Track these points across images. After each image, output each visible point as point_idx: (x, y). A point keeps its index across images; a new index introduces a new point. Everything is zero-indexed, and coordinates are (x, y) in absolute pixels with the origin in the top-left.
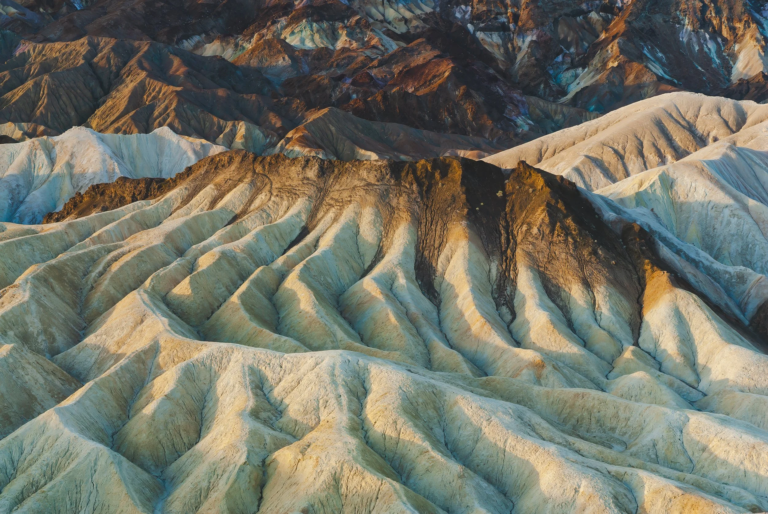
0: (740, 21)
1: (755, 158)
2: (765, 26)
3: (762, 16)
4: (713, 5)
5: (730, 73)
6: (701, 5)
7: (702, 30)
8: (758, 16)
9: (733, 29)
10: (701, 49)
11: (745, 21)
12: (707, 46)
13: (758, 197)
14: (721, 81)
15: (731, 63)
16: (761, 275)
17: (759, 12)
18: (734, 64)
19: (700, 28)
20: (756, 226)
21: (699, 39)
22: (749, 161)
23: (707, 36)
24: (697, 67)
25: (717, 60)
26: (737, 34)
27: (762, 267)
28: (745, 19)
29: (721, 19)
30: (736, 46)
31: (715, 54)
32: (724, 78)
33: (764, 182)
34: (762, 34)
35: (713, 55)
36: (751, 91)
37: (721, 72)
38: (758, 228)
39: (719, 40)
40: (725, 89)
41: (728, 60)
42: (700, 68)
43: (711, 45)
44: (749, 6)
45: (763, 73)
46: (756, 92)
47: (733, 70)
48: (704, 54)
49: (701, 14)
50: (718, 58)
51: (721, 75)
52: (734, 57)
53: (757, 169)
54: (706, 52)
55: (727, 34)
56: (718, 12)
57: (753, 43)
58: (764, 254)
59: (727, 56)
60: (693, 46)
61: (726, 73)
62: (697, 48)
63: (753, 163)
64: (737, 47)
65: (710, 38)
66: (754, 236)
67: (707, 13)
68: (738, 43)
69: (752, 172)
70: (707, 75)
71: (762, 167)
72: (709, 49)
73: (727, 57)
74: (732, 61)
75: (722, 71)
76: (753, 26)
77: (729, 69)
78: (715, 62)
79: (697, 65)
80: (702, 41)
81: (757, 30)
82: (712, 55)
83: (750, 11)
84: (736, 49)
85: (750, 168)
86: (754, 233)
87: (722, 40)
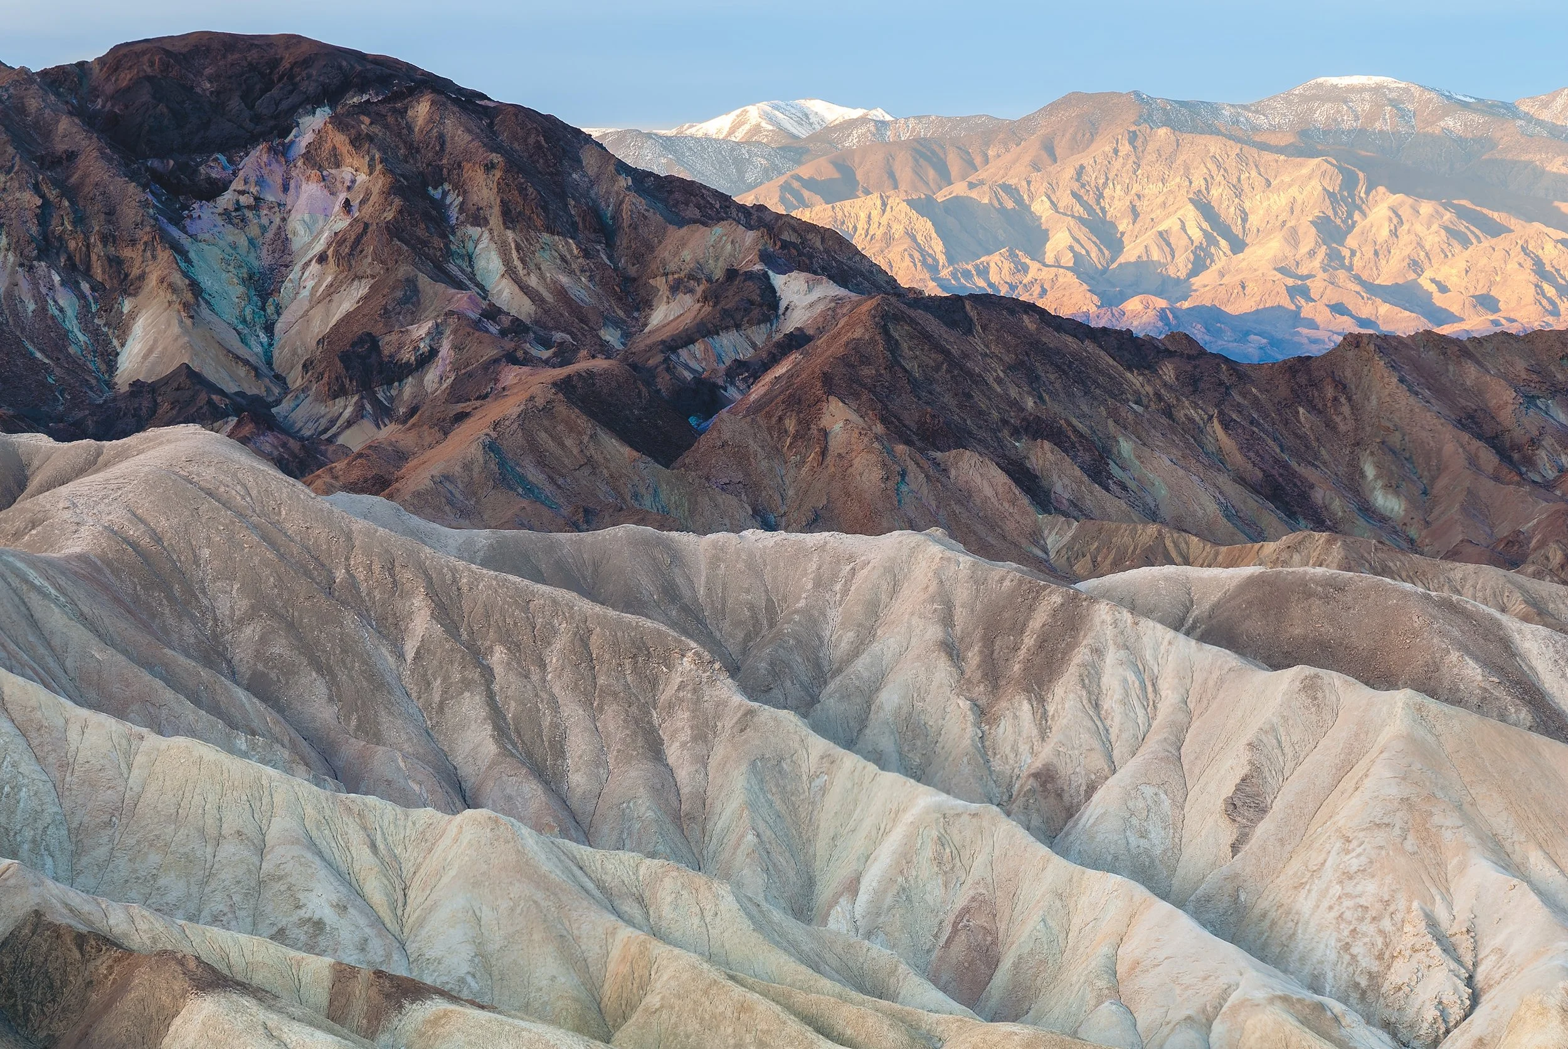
0: (133, 242)
1: (32, 574)
2: (192, 255)
3: (186, 233)
4: (67, 204)
5: (112, 367)
6: (39, 202)
7: (43, 264)
8: (175, 232)
9: (116, 263)
10: (42, 310)
11: (146, 243)
12: (55, 301)
13: (33, 670)
14: (91, 388)
15: (115, 342)
16: (9, 861)
17: (177, 221)
18: (123, 345)
19: (39, 258)
20: (20, 741)
21: (35, 285)
22: (15, 582)
23: (57, 278)
24: (31, 354)
25: (79, 335)
26: (127, 275)
27: (34, 841)
28: (145, 239)
29: (87, 238)
30: (126, 302)
31: (75, 322)
32: (98, 379)
33: (51, 632)
34: (185, 274)
35: (72, 325)
36: (160, 411)
37: (92, 366)
38: (26, 746)
39: (85, 287)
40: (100, 406)
41: (107, 335)
42: (39, 355)
43: (66, 300)
44: (155, 206)
45: (188, 366)
46: (174, 412)
47: (120, 359)
48: (50, 322)
49: (39, 224)
50: (84, 330)
51: (90, 372)
52: (122, 328)
53: (34, 599)
54: (53, 317)
55: (104, 272)
56: (80, 220)
57: (165, 296)
58: (39, 809)
59: (105, 325)
60: (22, 301)
61: (103, 367)
62: (31, 307)
63: (25, 587)
64: (127, 306)
65: (63, 283)
66: (14, 765)
67: (53, 223)
68: (130, 295)
69: (23, 608)
70: (58, 371)
71: (46, 595)
72: (61, 310)
73: (105, 329)
74: (118, 337)
75: (95, 364)
76: (164, 254)
77: (110, 359)
78: (77, 343)
79: (31, 348)
80: (44, 290)
81: (175, 266)
82: (68, 326)
83: (156, 219)
84: (126, 310)
85: (16, 599)
86: (16, 757)
87: (93, 289)
